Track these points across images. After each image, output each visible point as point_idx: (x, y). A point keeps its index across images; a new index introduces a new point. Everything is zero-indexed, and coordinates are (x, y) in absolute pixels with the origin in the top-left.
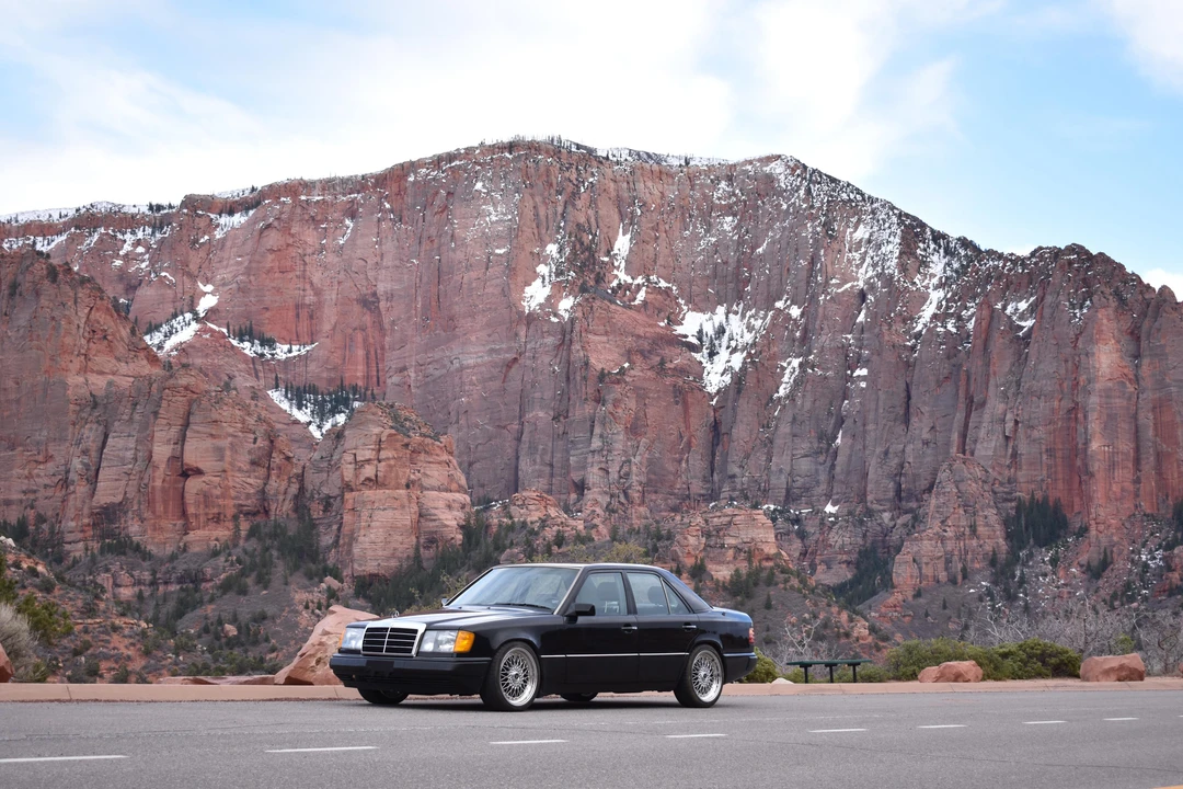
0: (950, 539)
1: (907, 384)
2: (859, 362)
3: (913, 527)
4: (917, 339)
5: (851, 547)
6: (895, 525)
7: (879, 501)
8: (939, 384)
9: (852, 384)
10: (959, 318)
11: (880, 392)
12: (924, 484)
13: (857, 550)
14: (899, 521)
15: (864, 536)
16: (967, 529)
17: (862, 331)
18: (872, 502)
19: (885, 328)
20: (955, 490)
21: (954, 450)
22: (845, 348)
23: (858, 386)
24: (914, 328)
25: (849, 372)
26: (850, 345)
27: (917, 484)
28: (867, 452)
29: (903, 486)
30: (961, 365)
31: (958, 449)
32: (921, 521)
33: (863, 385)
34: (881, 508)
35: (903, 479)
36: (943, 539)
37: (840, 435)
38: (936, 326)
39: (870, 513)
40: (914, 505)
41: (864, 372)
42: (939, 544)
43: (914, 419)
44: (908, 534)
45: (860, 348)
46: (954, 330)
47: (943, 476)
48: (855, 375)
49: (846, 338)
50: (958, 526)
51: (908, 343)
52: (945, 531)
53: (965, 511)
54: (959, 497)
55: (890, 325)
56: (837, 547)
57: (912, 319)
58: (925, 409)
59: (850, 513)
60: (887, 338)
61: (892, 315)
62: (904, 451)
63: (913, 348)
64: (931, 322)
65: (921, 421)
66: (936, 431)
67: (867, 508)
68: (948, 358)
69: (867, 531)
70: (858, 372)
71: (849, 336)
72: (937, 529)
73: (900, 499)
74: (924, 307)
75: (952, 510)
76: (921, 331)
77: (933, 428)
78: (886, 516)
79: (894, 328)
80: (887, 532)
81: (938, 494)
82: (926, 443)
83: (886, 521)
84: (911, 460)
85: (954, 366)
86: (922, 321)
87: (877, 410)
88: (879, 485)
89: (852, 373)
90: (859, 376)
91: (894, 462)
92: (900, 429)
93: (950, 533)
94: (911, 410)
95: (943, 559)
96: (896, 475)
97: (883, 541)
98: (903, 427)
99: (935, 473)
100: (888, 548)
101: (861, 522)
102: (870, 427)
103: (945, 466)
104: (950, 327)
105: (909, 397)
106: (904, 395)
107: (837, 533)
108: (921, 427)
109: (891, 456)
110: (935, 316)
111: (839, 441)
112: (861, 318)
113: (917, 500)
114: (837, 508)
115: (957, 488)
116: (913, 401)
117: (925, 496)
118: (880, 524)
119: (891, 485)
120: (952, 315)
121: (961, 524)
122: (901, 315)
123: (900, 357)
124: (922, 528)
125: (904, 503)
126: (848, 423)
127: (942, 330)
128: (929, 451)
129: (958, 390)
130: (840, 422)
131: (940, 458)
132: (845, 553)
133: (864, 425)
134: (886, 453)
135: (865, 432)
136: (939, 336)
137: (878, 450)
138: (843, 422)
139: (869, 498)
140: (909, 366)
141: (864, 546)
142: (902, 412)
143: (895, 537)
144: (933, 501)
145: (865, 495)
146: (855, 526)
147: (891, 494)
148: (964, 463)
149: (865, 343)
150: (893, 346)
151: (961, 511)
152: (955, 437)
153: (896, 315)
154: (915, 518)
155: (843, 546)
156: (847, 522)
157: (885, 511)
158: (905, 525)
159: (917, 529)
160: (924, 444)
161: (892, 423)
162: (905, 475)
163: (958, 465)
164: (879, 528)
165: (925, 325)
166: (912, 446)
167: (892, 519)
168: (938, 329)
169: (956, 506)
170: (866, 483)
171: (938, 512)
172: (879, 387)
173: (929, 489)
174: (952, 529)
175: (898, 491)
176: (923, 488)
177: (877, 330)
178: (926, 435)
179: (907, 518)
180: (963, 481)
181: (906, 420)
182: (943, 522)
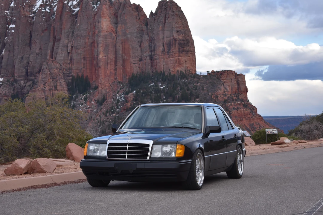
0: (47, 91)
1: (30, 31)
2: (12, 22)
3: (33, 86)
4: (34, 14)
5: (8, 94)
6: (25, 86)
7: (19, 76)
8: (43, 32)
9: (9, 31)
10: (51, 6)
11: (20, 34)
12: (37, 70)
13: (11, 95)
14: (27, 84)
15: (14, 90)
16: (53, 87)
17: (13, 10)
18: (17, 77)
19: (22, 9)
20: (49, 72)
21: (48, 57)
22: (6, 16)
23: (11, 32)
24: (33, 10)
25: (7, 26)
26: (8, 15)
27: (34, 70)
28: (15, 57)
29: (29, 71)
30: (51, 25)
31: (50, 57)
32: (36, 84)
33: (13, 31)
34: (20, 79)
35: (29, 68)
36: (44, 91)
37: (4, 51)
38: (42, 9)
39: (16, 81)
40: (33, 78)
41: (13, 26)
42: (43, 93)
43: (33, 45)
44: (30, 89)
45: (12, 17)
46: (49, 11)
47: (44, 67)
48: (10, 27)
49: (6, 13)
50: (50, 86)
51: (31, 15)
52: (45, 88)
53: (53, 80)
54: (50, 75)
55: (24, 8)
56: (3, 94)
57: (32, 6)
58: (38, 41)
59: (8, 81)
60: (22, 13)
61: (25, 4)
62: (29, 57)
63: (33, 17)
64: (40, 7)
65: (36, 46)
66: (41, 50)
67: (15, 79)
68: (46, 22)
69: (15, 88)
70: (11, 26)
71: (7, 12)
72: (42, 87)
73: (28, 76)
74: (37, 2)
75: (48, 80)
76: (36, 11)
77: (40, 48)
78: (22, 82)
79: (25, 9)
80: (23, 88)
81: (42, 74)
82: (38, 54)
83: (22, 84)
84: (32, 61)
85: (49, 25)
86: (36, 7)
87: (18, 41)
88: (19, 70)
89: (9, 26)
90: (11, 28)
91: (25, 61)
92: (27, 49)
93: (47, 89)
94: (32, 42)
95: (44, 98)
96: (26, 66)
97: (21, 92)
98: (29, 48)
99: (41, 66)
100: (23, 94)
101: (13, 85)
102: (16, 48)
103: (45, 63)
104: (47, 9)
105: (31, 36)
106: (29, 35)
107: (3, 89)
108: (36, 48)
109: (24, 59)
110: (41, 5)
111: (3, 53)
112: (12, 5)
113: (34, 76)
114: (3, 79)
115: (50, 72)
116: (33, 37)
117: (37, 75)
118: (20, 85)
119: (24, 70)
120: (48, 5)
121: (51, 85)
122: (28, 4)
123: (28, 21)
124: (36, 87)
125: (29, 77)
126: (7, 46)
127: (44, 11)
128: (39, 57)
129: (50, 34)
130: (4, 45)
131: (43, 60)
132: (6, 96)
133: (14, 47)
134: (22, 58)
135: (14, 49)
136: (43, 13)
137: (19, 57)
138: (5, 45)
139: (16, 75)
140: (31, 24)
141: (14, 93)
142: (28, 42)
143: (25, 90)
144: (41, 76)
145: (14, 74)
146: (10, 86)
147: (24, 74)
148: (52, 62)
149: (14, 15)
150: (25, 16)
151: (51, 80)
152: (49, 52)
153: (26, 4)
154: (34, 83)
155: (5, 94)
156: (7, 84)
157: (21, 80)
158: (29, 86)
159: (34, 87)
160: (37, 54)
161: (25, 46)
162: (30, 66)
163: (50, 63)
164: (19, 87)
165: (37, 9)
166: (32, 55)
167: (25, 83)
168: (43, 10)
169: (49, 78)
170: (14, 69)
171: (42, 80)
172: (19, 32)
173: (39, 72)
174: (48, 87)
175: (27, 72)
176: (36, 71)
177: (19, 10)
178: (37, 51)
179: (30, 83)
180: (52, 69)
181: (30, 45)
182: (44, 84)
